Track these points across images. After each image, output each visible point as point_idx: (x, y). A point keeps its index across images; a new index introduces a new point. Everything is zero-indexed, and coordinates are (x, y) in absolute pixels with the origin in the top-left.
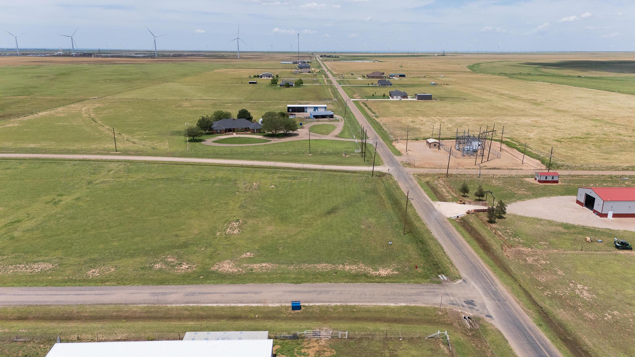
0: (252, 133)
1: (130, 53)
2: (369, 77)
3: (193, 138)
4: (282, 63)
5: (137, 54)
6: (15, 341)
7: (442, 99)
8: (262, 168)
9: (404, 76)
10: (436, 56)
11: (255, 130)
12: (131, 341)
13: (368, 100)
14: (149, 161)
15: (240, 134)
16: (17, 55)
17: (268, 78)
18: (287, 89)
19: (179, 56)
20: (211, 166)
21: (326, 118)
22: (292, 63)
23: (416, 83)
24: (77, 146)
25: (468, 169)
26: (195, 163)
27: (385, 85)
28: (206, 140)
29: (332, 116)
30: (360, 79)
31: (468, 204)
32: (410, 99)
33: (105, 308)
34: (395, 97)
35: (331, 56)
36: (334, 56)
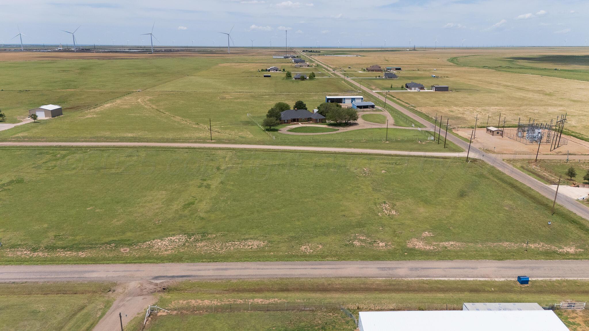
0: (315, 122)
1: (124, 48)
2: (368, 70)
3: (270, 127)
4: (274, 57)
5: (131, 49)
6: (303, 310)
7: (457, 90)
8: (355, 154)
9: (400, 69)
10: (408, 51)
11: (318, 120)
12: (404, 310)
13: (390, 91)
14: (248, 149)
15: (305, 124)
16: (21, 51)
17: (276, 72)
18: (303, 82)
19: (170, 51)
20: (307, 153)
21: (368, 108)
22: (283, 57)
23: (416, 75)
24: (170, 135)
25: (546, 155)
26: (291, 150)
27: (391, 77)
28: (280, 129)
29: (373, 107)
30: (361, 72)
31: (582, 187)
32: (426, 91)
33: (350, 281)
34: (413, 88)
35: (313, 51)
36: (316, 51)
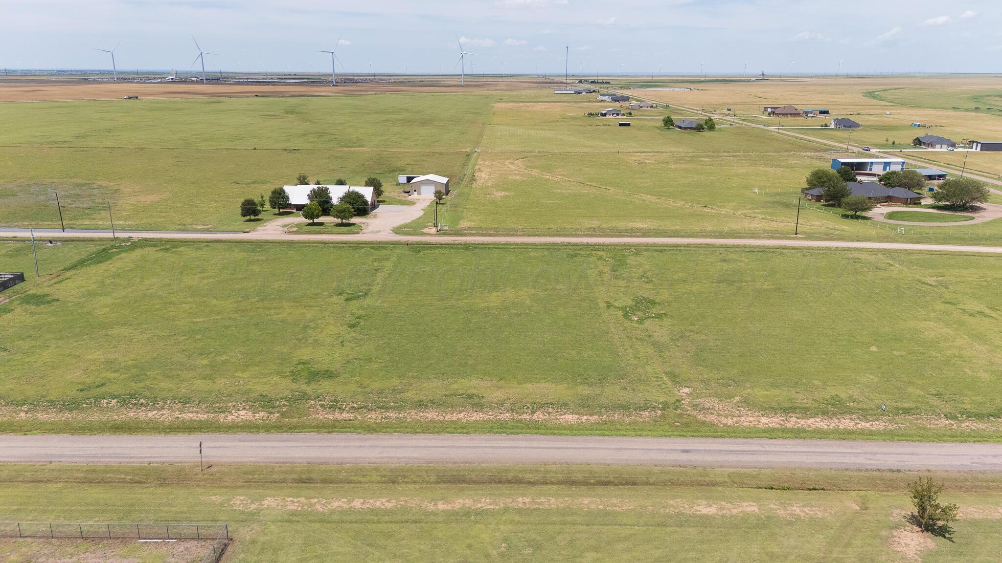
1: (270, 77)
2: (777, 114)
3: (856, 212)
4: (556, 92)
5: (282, 79)
9: (826, 112)
10: (753, 81)
11: (909, 200)
30: (764, 117)
32: (961, 150)
34: (938, 146)
35: (596, 81)
36: (601, 81)
